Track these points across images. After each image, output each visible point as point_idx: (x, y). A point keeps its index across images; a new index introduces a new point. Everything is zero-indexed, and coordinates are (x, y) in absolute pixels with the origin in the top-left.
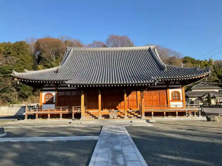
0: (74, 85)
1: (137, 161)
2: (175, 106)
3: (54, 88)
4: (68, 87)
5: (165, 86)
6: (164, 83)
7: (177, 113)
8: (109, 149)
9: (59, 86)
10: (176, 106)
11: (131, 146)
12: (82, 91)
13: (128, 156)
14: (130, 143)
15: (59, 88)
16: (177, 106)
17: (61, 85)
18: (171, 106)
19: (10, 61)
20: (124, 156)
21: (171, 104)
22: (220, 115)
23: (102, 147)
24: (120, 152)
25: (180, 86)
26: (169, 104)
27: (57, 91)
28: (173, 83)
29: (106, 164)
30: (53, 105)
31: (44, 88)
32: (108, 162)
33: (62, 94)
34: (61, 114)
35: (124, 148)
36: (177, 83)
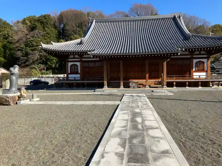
0: (97, 56)
1: (154, 120)
3: (79, 60)
4: (91, 58)
6: (188, 53)
7: (200, 83)
8: (129, 112)
9: (83, 57)
10: (199, 77)
11: (150, 110)
12: (105, 62)
14: (149, 107)
15: (83, 59)
16: (201, 76)
17: (85, 56)
18: (194, 77)
19: (37, 34)
20: (142, 116)
21: (194, 75)
23: (123, 110)
24: (139, 114)
25: (205, 56)
26: (193, 74)
27: (81, 62)
28: (198, 53)
29: (126, 122)
30: (79, 76)
31: (69, 60)
32: (127, 120)
33: (86, 65)
34: (86, 83)
35: (143, 111)
36: (202, 52)
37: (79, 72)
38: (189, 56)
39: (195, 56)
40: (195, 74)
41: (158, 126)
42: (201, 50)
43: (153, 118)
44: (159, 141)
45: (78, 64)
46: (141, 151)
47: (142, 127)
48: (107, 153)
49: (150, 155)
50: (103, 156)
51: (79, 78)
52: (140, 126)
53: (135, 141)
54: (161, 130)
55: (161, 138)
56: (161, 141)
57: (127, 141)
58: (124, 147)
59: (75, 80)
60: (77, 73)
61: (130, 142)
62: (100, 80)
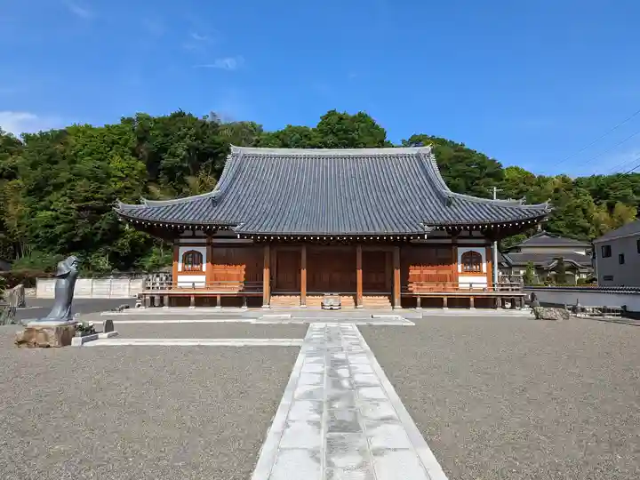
0: (249, 236)
1: (372, 373)
2: (468, 285)
3: (204, 241)
4: (236, 237)
5: (449, 241)
6: (446, 234)
7: (472, 299)
10: (471, 286)
11: (365, 354)
12: (267, 249)
13: (356, 368)
14: (363, 350)
15: (215, 241)
16: (474, 286)
17: (219, 233)
18: (460, 285)
20: (349, 367)
21: (460, 281)
22: (566, 307)
23: (310, 355)
24: (344, 362)
25: (482, 241)
26: (458, 279)
27: (210, 247)
29: (319, 376)
30: (203, 278)
31: (182, 241)
32: (322, 374)
34: (219, 297)
35: (350, 357)
36: (475, 233)
37: (204, 270)
39: (460, 241)
40: (461, 279)
41: (378, 382)
42: (471, 229)
43: (369, 369)
44: (378, 405)
45: (203, 250)
46: (348, 417)
47: (351, 384)
48: (293, 421)
49: (363, 423)
50: (286, 425)
51: (203, 284)
52: (346, 383)
53: (337, 405)
54: (383, 389)
55: (382, 400)
56: (382, 404)
57: (325, 405)
58: (321, 413)
59: (194, 288)
60: (199, 272)
61: (330, 406)
62: (254, 289)
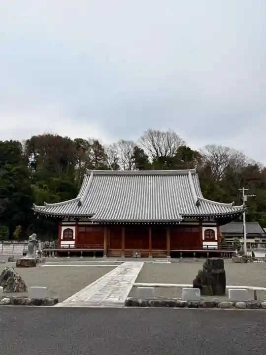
0: (97, 222)
3: (74, 223)
4: (91, 222)
6: (196, 220)
7: (208, 254)
10: (207, 247)
12: (106, 228)
15: (80, 223)
16: (209, 246)
17: (82, 220)
18: (203, 246)
25: (215, 224)
26: (202, 243)
27: (77, 227)
28: (207, 220)
30: (73, 242)
31: (63, 223)
33: (82, 229)
34: (82, 252)
36: (211, 220)
37: (74, 238)
38: (198, 224)
39: (203, 224)
40: (204, 243)
42: (209, 218)
45: (74, 228)
51: (74, 246)
59: (69, 248)
60: (71, 239)
62: (99, 248)
